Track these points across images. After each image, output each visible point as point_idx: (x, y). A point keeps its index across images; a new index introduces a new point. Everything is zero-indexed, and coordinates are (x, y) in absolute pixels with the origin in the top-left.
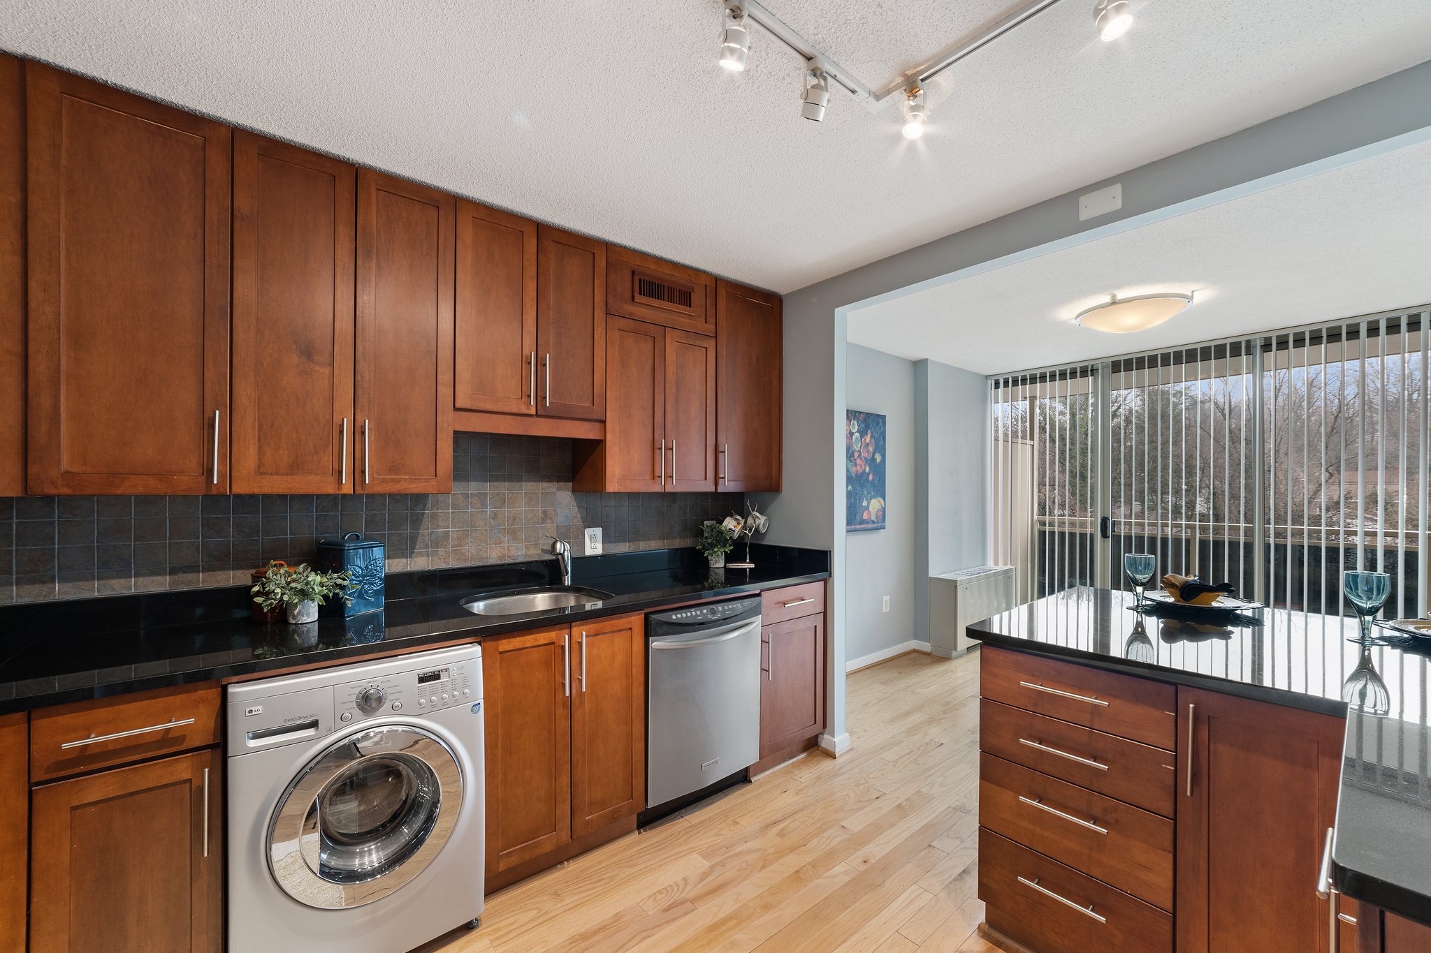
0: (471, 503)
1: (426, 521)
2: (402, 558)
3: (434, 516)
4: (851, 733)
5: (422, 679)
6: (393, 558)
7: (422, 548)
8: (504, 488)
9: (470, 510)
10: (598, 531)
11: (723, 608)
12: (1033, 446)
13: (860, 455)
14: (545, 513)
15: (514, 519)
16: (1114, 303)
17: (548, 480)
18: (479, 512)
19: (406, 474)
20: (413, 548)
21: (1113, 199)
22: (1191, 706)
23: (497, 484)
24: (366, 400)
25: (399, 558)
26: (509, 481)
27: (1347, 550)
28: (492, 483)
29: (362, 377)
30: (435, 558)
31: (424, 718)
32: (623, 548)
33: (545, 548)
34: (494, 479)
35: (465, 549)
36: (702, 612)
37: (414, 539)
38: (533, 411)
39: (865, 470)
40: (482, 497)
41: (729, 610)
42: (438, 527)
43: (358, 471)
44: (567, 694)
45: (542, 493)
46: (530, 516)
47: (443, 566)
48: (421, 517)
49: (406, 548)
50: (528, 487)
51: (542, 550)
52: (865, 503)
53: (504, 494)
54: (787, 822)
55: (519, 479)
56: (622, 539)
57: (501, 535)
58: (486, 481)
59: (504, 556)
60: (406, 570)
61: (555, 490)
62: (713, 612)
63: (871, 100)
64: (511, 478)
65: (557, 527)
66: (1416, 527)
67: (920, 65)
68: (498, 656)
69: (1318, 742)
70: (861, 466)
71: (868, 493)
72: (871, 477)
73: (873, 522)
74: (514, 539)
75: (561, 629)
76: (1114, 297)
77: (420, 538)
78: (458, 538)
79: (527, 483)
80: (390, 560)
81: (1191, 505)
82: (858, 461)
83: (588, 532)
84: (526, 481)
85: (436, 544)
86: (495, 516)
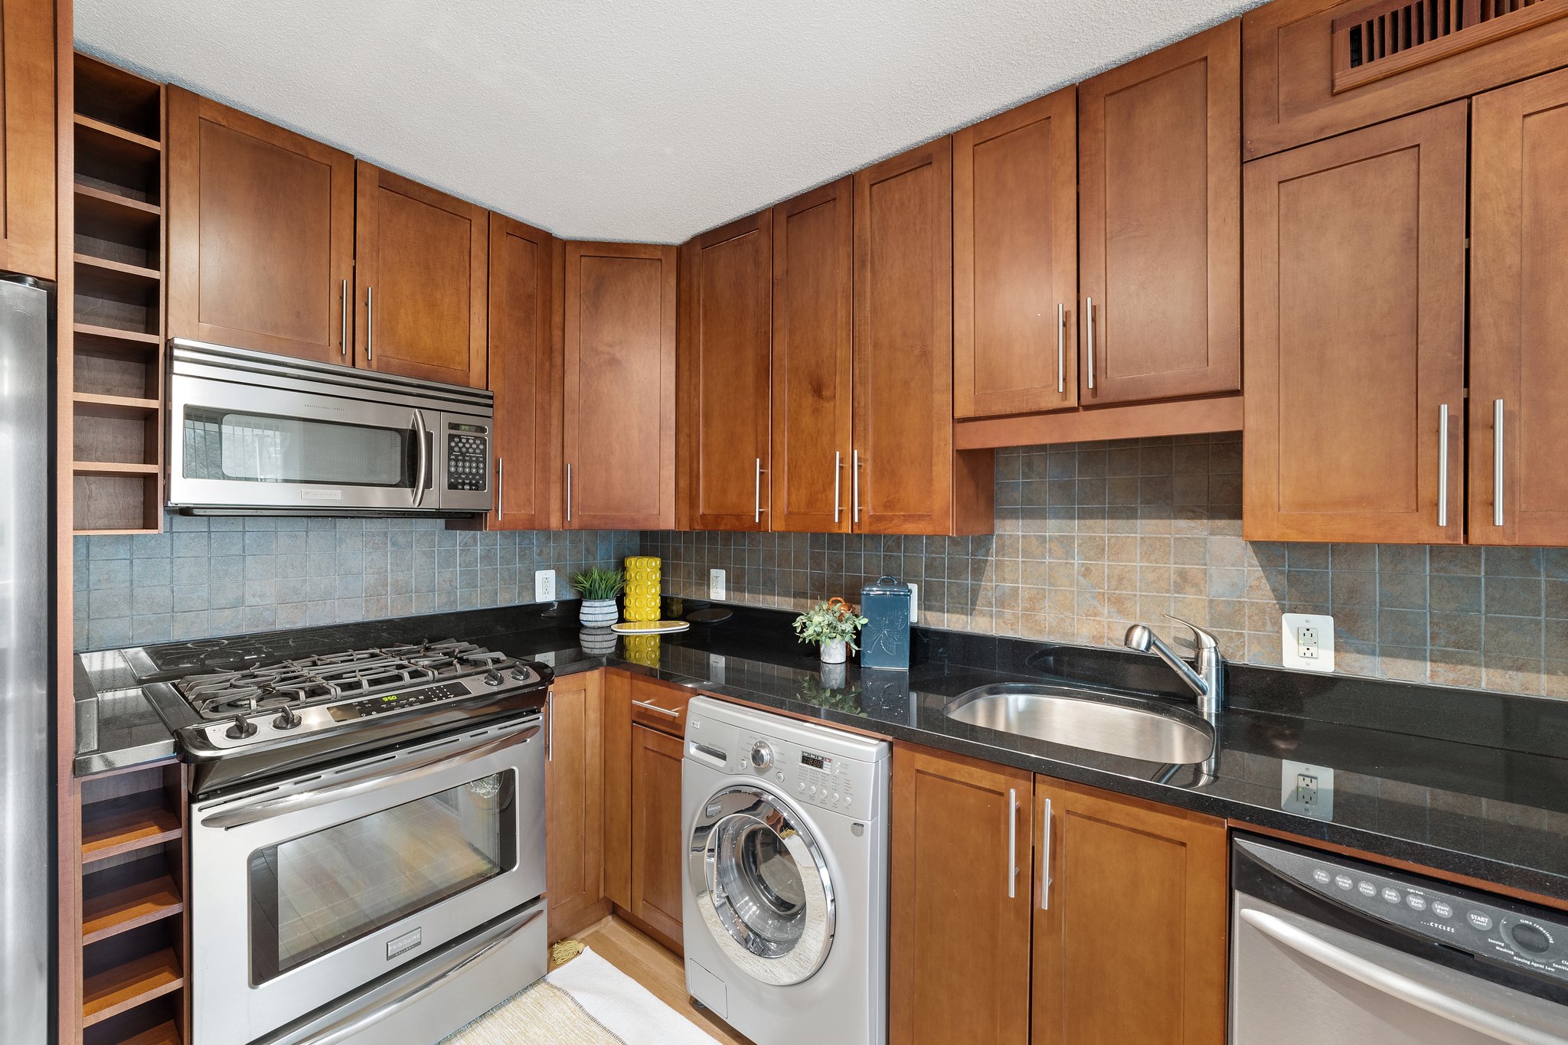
0: (1050, 550)
1: (990, 572)
2: (962, 614)
3: (999, 565)
6: (952, 613)
7: (983, 605)
8: (1102, 529)
9: (1047, 560)
10: (1322, 624)
14: (1182, 575)
15: (1121, 579)
17: (1190, 514)
18: (1060, 564)
20: (974, 603)
23: (1090, 522)
25: (958, 613)
26: (1112, 518)
28: (1082, 521)
30: (1000, 621)
32: (1408, 673)
33: (1182, 636)
34: (1085, 514)
35: (1040, 616)
37: (975, 592)
40: (1066, 542)
42: (1004, 580)
45: (1176, 539)
46: (1150, 577)
47: (1009, 634)
48: (983, 565)
49: (967, 603)
50: (1147, 527)
51: (1176, 639)
53: (1102, 539)
55: (1131, 514)
56: (1403, 649)
57: (1096, 603)
58: (1072, 518)
59: (1102, 637)
60: (965, 630)
61: (1206, 533)
64: (1114, 514)
65: (1211, 601)
74: (1119, 612)
77: (982, 593)
78: (1031, 599)
79: (1144, 521)
80: (949, 615)
83: (1293, 620)
84: (1142, 518)
85: (1001, 603)
86: (1087, 572)
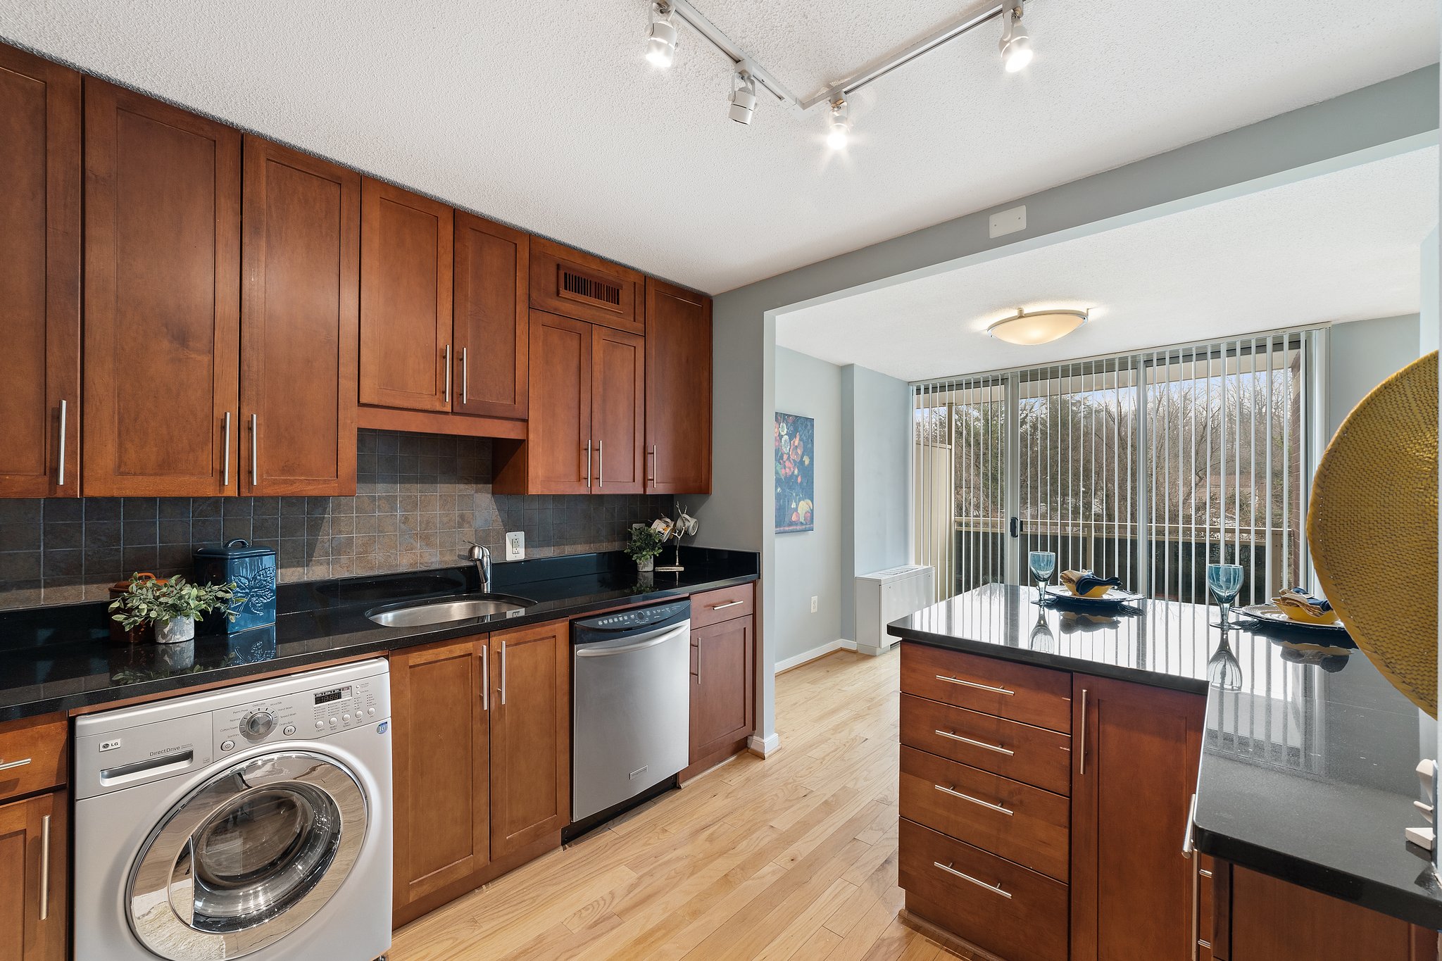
0: (379, 506)
1: (326, 527)
2: (298, 567)
3: (335, 521)
4: (780, 733)
5: (319, 700)
6: (286, 567)
7: (321, 556)
8: (416, 490)
9: (377, 514)
10: (521, 535)
11: (651, 612)
12: (951, 450)
13: (789, 457)
14: (462, 517)
15: (428, 523)
16: (1021, 316)
17: (466, 481)
18: (387, 516)
19: (302, 474)
20: (310, 556)
21: (1017, 220)
22: (1084, 691)
23: (407, 486)
24: (254, 393)
25: (294, 566)
26: (422, 483)
27: (1212, 546)
28: (403, 485)
29: (249, 367)
30: (337, 566)
31: (322, 742)
32: (547, 553)
33: (462, 553)
34: (404, 480)
35: (371, 556)
36: (629, 618)
37: (311, 547)
38: (448, 409)
39: (794, 472)
40: (391, 500)
41: (658, 614)
42: (340, 532)
43: (244, 472)
44: (486, 708)
45: (459, 496)
46: (445, 519)
47: (346, 575)
48: (320, 522)
49: (304, 557)
50: (443, 489)
51: (459, 556)
52: (794, 506)
53: (416, 497)
54: (716, 827)
55: (434, 481)
56: (546, 543)
57: (412, 541)
58: (396, 483)
59: (417, 563)
60: (302, 580)
61: (473, 492)
62: (641, 617)
63: (798, 107)
64: (423, 480)
65: (476, 531)
66: (1264, 524)
67: (844, 77)
68: (408, 670)
69: (1186, 718)
70: (790, 468)
71: (797, 495)
72: (799, 480)
73: (802, 523)
74: (427, 545)
75: (479, 639)
76: (1021, 311)
77: (319, 545)
78: (363, 544)
79: (442, 485)
80: (283, 570)
81: (1088, 506)
82: (787, 464)
83: (510, 536)
84: (441, 483)
85: (338, 551)
86: (406, 520)
